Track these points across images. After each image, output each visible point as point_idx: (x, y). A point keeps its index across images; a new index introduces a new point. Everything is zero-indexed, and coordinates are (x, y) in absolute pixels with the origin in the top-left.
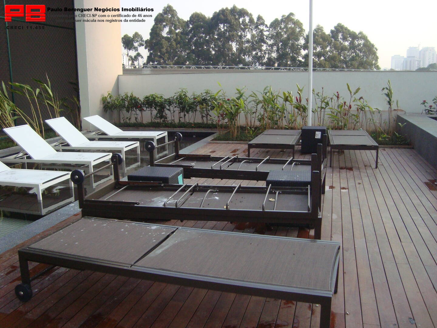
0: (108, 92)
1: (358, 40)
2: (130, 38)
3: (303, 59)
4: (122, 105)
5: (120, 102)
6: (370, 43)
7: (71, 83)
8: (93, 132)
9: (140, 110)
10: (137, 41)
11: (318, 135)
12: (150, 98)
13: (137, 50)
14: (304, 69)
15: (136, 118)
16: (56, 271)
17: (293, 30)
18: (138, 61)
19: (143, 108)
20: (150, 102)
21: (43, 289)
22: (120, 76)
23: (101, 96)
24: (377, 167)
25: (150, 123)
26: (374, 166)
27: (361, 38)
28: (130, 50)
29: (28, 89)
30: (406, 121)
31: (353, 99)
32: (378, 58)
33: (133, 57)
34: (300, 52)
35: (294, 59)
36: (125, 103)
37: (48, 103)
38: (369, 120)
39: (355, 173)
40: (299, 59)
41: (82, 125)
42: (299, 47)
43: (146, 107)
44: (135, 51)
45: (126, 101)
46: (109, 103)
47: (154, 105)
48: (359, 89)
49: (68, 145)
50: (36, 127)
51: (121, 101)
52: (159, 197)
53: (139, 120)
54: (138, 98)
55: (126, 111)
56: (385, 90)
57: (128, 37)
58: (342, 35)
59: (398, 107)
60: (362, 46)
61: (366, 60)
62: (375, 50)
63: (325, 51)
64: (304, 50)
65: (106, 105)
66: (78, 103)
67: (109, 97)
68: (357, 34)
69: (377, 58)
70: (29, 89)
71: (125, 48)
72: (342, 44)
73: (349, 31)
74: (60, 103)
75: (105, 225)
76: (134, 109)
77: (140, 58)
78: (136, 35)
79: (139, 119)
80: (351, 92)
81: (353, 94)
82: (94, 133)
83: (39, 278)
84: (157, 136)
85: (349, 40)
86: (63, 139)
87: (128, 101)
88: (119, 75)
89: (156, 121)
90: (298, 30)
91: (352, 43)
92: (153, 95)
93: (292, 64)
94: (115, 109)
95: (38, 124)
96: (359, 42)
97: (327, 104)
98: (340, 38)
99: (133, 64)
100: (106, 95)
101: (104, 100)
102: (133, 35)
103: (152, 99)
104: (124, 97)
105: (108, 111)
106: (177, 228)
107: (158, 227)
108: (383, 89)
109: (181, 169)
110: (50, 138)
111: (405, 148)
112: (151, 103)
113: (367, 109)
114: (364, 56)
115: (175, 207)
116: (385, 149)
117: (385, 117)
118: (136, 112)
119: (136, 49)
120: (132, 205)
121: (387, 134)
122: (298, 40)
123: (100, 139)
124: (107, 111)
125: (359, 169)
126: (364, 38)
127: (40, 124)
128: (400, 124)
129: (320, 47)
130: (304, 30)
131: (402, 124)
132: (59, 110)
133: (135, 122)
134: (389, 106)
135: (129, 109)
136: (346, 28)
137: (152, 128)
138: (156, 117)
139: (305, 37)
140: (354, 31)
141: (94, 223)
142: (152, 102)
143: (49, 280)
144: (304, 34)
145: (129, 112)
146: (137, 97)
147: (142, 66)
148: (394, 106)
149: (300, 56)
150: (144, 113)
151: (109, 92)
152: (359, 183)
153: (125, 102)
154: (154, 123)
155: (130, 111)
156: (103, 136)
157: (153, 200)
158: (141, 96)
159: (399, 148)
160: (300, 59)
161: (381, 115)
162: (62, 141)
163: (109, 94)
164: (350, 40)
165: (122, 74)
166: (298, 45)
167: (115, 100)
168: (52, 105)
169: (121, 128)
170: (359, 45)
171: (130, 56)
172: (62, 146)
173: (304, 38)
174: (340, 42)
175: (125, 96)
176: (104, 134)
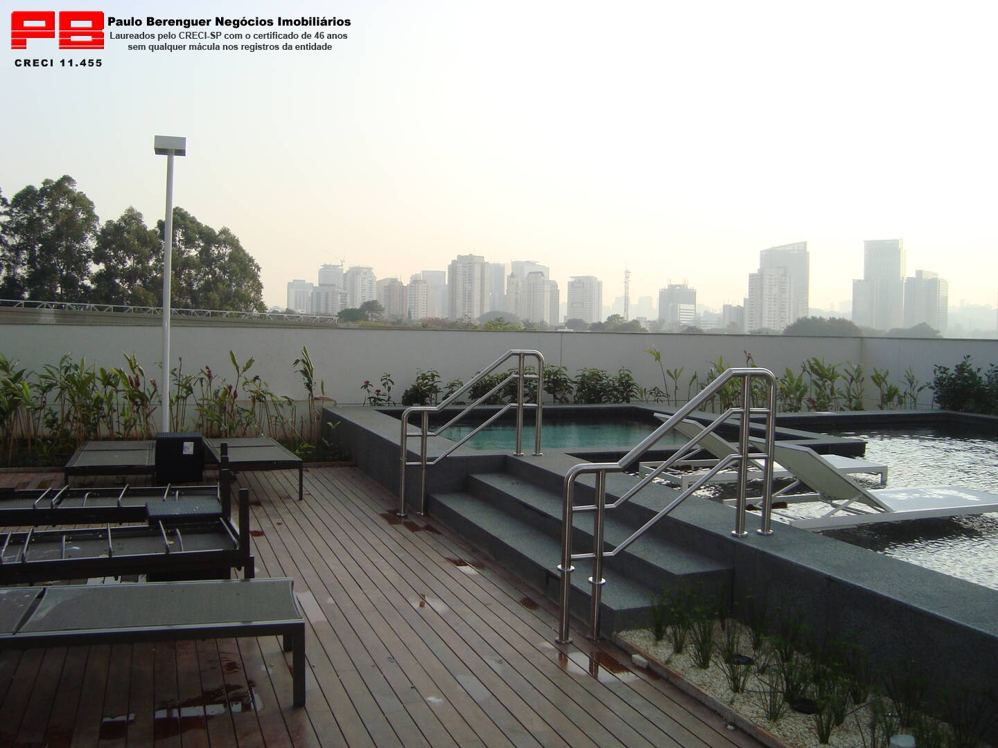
1: (218, 247)
3: (92, 283)
6: (246, 255)
11: (189, 448)
14: (98, 307)
17: (71, 215)
24: (301, 498)
26: (296, 497)
27: (225, 242)
30: (339, 418)
31: (242, 380)
32: (262, 288)
34: (86, 269)
35: (69, 283)
38: (273, 419)
39: (267, 509)
40: (83, 284)
42: (84, 255)
48: (251, 361)
56: (300, 363)
58: (183, 234)
59: (323, 394)
60: (226, 259)
61: (236, 291)
62: (256, 270)
63: (146, 267)
64: (97, 262)
68: (217, 233)
69: (260, 286)
72: (183, 253)
73: (199, 224)
80: (237, 368)
81: (241, 370)
85: (199, 246)
90: (81, 216)
91: (205, 252)
93: (67, 295)
96: (221, 252)
97: (190, 390)
98: (180, 240)
106: (45, 588)
108: (297, 361)
111: (341, 466)
113: (268, 398)
114: (231, 282)
116: (309, 469)
117: (303, 411)
121: (309, 442)
122: (81, 239)
125: (271, 502)
126: (232, 242)
128: (330, 423)
129: (135, 259)
130: (98, 217)
131: (334, 424)
134: (309, 392)
136: (194, 218)
139: (99, 233)
140: (211, 227)
144: (95, 227)
148: (317, 393)
149: (85, 277)
152: (279, 524)
159: (332, 466)
160: (87, 282)
161: (294, 410)
164: (202, 244)
166: (80, 251)
170: (221, 257)
173: (95, 234)
174: (180, 248)
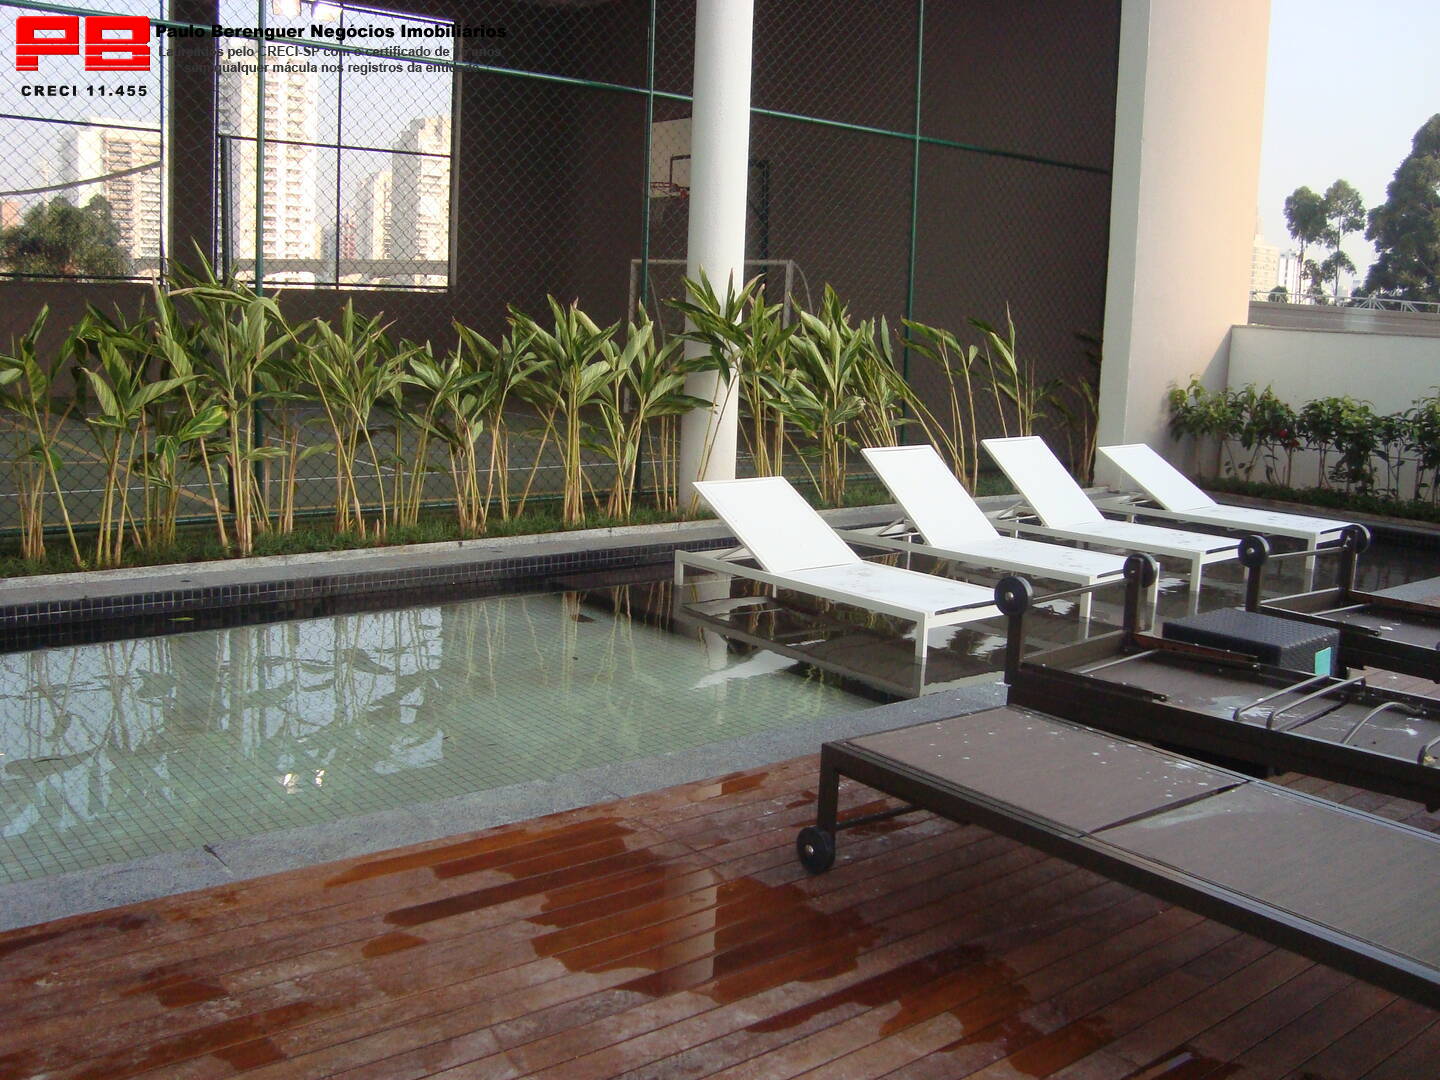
0: (1191, 376)
2: (1315, 198)
4: (1230, 419)
5: (1224, 411)
7: (1084, 338)
8: (1126, 494)
9: (1286, 446)
10: (1341, 213)
12: (1325, 409)
13: (1337, 243)
15: (1269, 471)
16: (906, 829)
18: (1334, 281)
19: (1298, 439)
20: (1323, 423)
21: (864, 859)
22: (1239, 330)
23: (1169, 387)
25: (1313, 491)
28: (1310, 240)
29: (949, 345)
33: (1319, 266)
36: (1241, 417)
37: (1001, 391)
41: (1095, 469)
43: (1308, 438)
44: (1328, 247)
45: (1246, 410)
46: (1188, 410)
47: (1334, 433)
49: (1037, 522)
50: (956, 457)
51: (1229, 410)
52: (1234, 697)
53: (1279, 478)
54: (1287, 405)
55: (1239, 444)
57: (1307, 198)
65: (1177, 417)
66: (1091, 400)
67: (1192, 390)
70: (953, 343)
71: (1295, 233)
74: (1037, 395)
75: (1056, 733)
76: (1268, 439)
77: (1342, 271)
78: (1340, 191)
79: (1280, 476)
82: (1126, 497)
83: (860, 834)
84: (1322, 533)
86: (1025, 502)
87: (1251, 413)
88: (1233, 327)
89: (1335, 486)
92: (1336, 400)
94: (1206, 433)
95: (962, 447)
99: (1316, 290)
100: (1183, 385)
101: (1175, 400)
102: (1329, 190)
103: (1331, 412)
104: (1240, 397)
105: (1185, 436)
106: (1249, 781)
107: (1196, 766)
109: (1330, 634)
110: (994, 493)
112: (1325, 425)
115: (1264, 727)
118: (1272, 450)
119: (1332, 238)
120: (1145, 699)
123: (1141, 520)
124: (1178, 437)
127: (969, 450)
132: (1034, 416)
133: (1265, 480)
135: (1251, 435)
137: (1315, 508)
138: (1337, 474)
141: (1031, 724)
142: (1328, 421)
143: (883, 843)
145: (1249, 448)
146: (1283, 401)
147: (1349, 300)
150: (1296, 454)
151: (1194, 378)
153: (1244, 413)
154: (1329, 491)
155: (1255, 445)
156: (1151, 512)
157: (1214, 699)
158: (1295, 401)
162: (1022, 509)
163: (1194, 383)
165: (1245, 324)
167: (1211, 403)
168: (1013, 396)
169: (1217, 493)
171: (1308, 262)
172: (1020, 521)
175: (1245, 395)
176: (1155, 504)
